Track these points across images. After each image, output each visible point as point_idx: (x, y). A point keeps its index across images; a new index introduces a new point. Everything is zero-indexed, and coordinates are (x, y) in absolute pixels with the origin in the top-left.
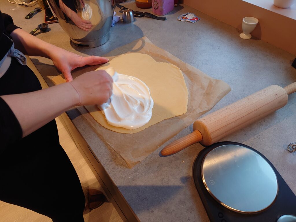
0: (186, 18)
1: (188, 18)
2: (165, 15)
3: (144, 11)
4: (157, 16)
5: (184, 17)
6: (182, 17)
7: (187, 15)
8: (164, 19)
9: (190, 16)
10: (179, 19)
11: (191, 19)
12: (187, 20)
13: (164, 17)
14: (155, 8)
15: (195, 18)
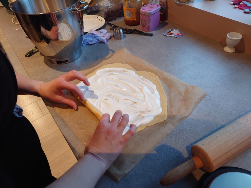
0: (172, 34)
1: (173, 34)
2: (151, 31)
3: (132, 28)
4: (144, 32)
5: (169, 33)
6: (168, 33)
7: (172, 30)
8: (151, 35)
9: (175, 32)
10: (165, 35)
11: (176, 34)
12: (172, 35)
13: (151, 33)
14: (142, 26)
15: (180, 33)
